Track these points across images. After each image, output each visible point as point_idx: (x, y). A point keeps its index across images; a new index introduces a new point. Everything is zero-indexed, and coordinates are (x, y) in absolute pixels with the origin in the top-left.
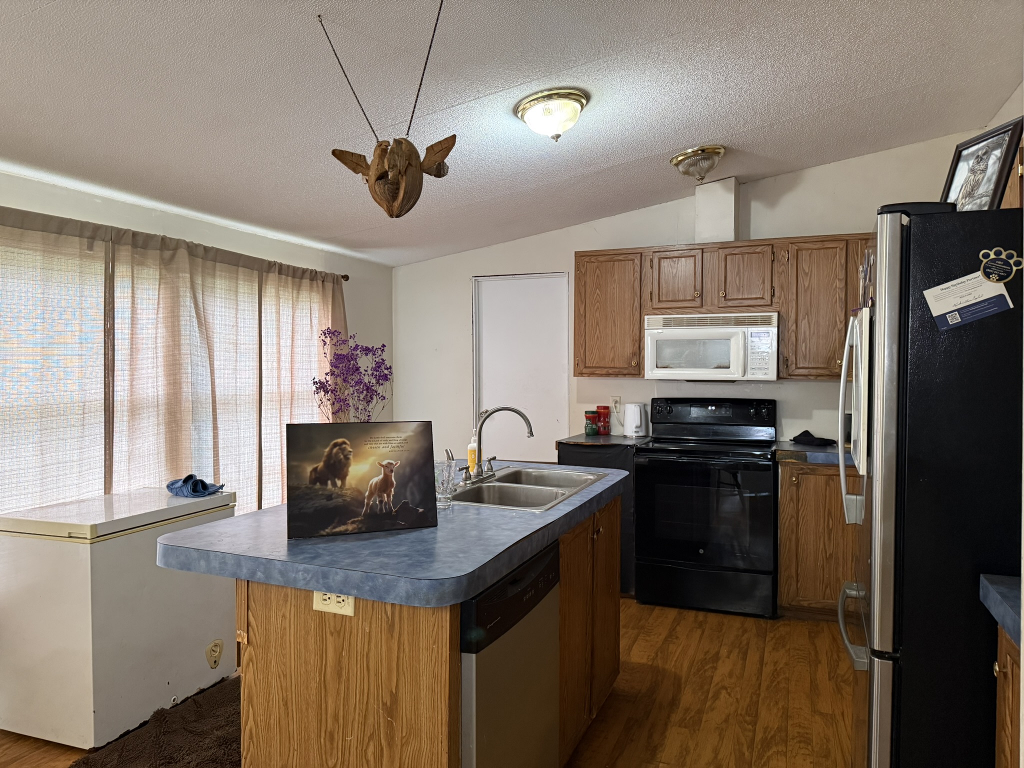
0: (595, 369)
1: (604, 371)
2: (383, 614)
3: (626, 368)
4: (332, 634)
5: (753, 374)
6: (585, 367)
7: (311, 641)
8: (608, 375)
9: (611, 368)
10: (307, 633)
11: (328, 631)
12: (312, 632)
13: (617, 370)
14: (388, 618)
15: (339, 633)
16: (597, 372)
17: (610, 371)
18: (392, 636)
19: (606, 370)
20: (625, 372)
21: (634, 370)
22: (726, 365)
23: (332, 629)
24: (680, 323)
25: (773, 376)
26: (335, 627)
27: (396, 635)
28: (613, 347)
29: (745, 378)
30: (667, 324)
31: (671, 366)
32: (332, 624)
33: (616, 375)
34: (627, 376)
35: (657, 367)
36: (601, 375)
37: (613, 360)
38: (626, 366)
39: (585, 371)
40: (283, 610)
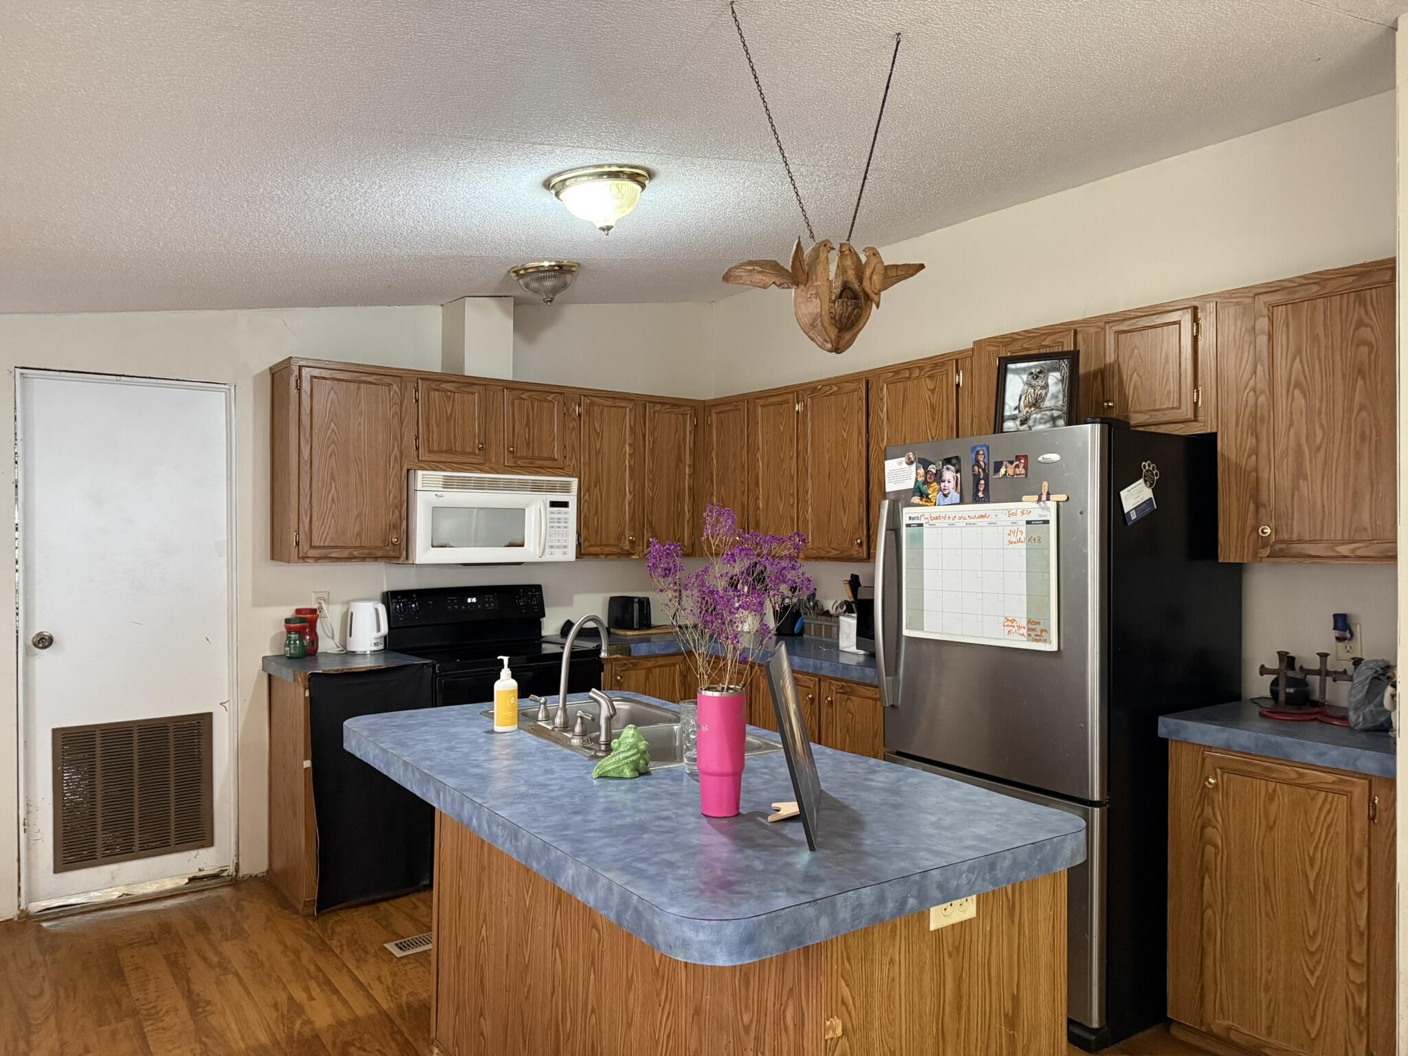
0: (329, 551)
1: (345, 554)
2: (1004, 898)
3: (381, 548)
4: (950, 955)
5: (552, 554)
6: (312, 547)
7: (927, 977)
8: (350, 558)
9: (355, 547)
10: (921, 972)
11: (946, 951)
12: (927, 967)
13: (366, 551)
14: (1008, 901)
15: (958, 949)
16: (333, 555)
17: (355, 553)
18: (1013, 922)
19: (348, 551)
20: (380, 553)
21: (394, 551)
22: (519, 542)
23: (951, 949)
24: (464, 485)
25: (571, 555)
26: (953, 942)
27: (1017, 921)
28: (359, 516)
29: (543, 559)
30: (448, 484)
31: (452, 544)
32: (950, 941)
33: (363, 559)
34: (379, 560)
35: (433, 546)
36: (338, 559)
37: (359, 535)
38: (382, 545)
39: (311, 553)
40: (891, 951)
